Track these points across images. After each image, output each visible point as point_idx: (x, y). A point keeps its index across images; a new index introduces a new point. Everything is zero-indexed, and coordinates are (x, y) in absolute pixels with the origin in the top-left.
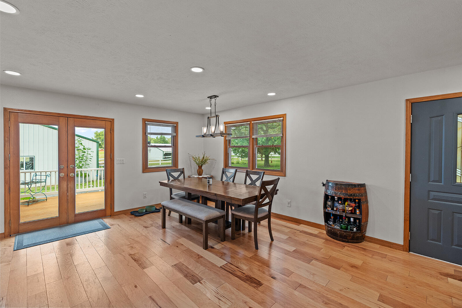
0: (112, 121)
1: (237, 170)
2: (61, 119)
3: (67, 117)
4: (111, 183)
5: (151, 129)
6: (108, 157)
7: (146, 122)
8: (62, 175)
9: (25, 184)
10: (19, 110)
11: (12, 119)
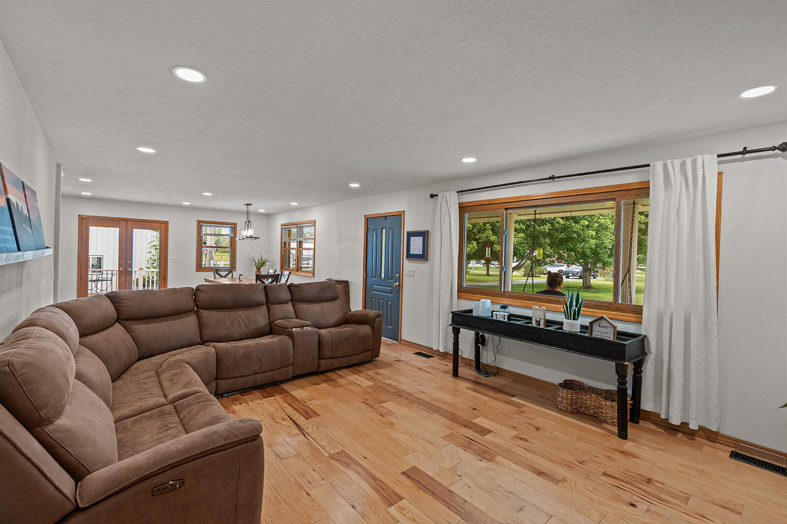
0: (166, 223)
1: (290, 272)
2: (122, 222)
3: (127, 220)
4: (164, 279)
5: (206, 230)
6: (163, 255)
7: (200, 224)
8: (121, 269)
9: (91, 281)
10: (89, 216)
11: (84, 223)
